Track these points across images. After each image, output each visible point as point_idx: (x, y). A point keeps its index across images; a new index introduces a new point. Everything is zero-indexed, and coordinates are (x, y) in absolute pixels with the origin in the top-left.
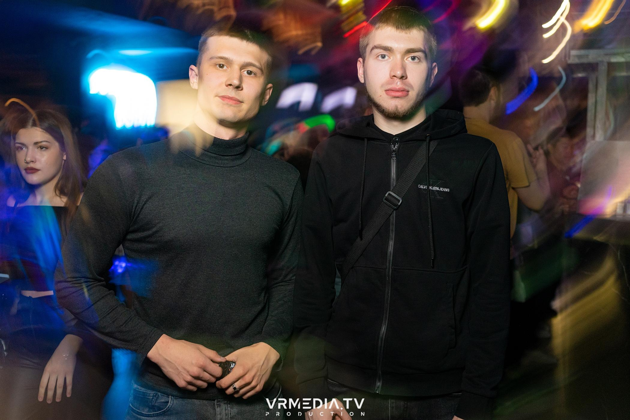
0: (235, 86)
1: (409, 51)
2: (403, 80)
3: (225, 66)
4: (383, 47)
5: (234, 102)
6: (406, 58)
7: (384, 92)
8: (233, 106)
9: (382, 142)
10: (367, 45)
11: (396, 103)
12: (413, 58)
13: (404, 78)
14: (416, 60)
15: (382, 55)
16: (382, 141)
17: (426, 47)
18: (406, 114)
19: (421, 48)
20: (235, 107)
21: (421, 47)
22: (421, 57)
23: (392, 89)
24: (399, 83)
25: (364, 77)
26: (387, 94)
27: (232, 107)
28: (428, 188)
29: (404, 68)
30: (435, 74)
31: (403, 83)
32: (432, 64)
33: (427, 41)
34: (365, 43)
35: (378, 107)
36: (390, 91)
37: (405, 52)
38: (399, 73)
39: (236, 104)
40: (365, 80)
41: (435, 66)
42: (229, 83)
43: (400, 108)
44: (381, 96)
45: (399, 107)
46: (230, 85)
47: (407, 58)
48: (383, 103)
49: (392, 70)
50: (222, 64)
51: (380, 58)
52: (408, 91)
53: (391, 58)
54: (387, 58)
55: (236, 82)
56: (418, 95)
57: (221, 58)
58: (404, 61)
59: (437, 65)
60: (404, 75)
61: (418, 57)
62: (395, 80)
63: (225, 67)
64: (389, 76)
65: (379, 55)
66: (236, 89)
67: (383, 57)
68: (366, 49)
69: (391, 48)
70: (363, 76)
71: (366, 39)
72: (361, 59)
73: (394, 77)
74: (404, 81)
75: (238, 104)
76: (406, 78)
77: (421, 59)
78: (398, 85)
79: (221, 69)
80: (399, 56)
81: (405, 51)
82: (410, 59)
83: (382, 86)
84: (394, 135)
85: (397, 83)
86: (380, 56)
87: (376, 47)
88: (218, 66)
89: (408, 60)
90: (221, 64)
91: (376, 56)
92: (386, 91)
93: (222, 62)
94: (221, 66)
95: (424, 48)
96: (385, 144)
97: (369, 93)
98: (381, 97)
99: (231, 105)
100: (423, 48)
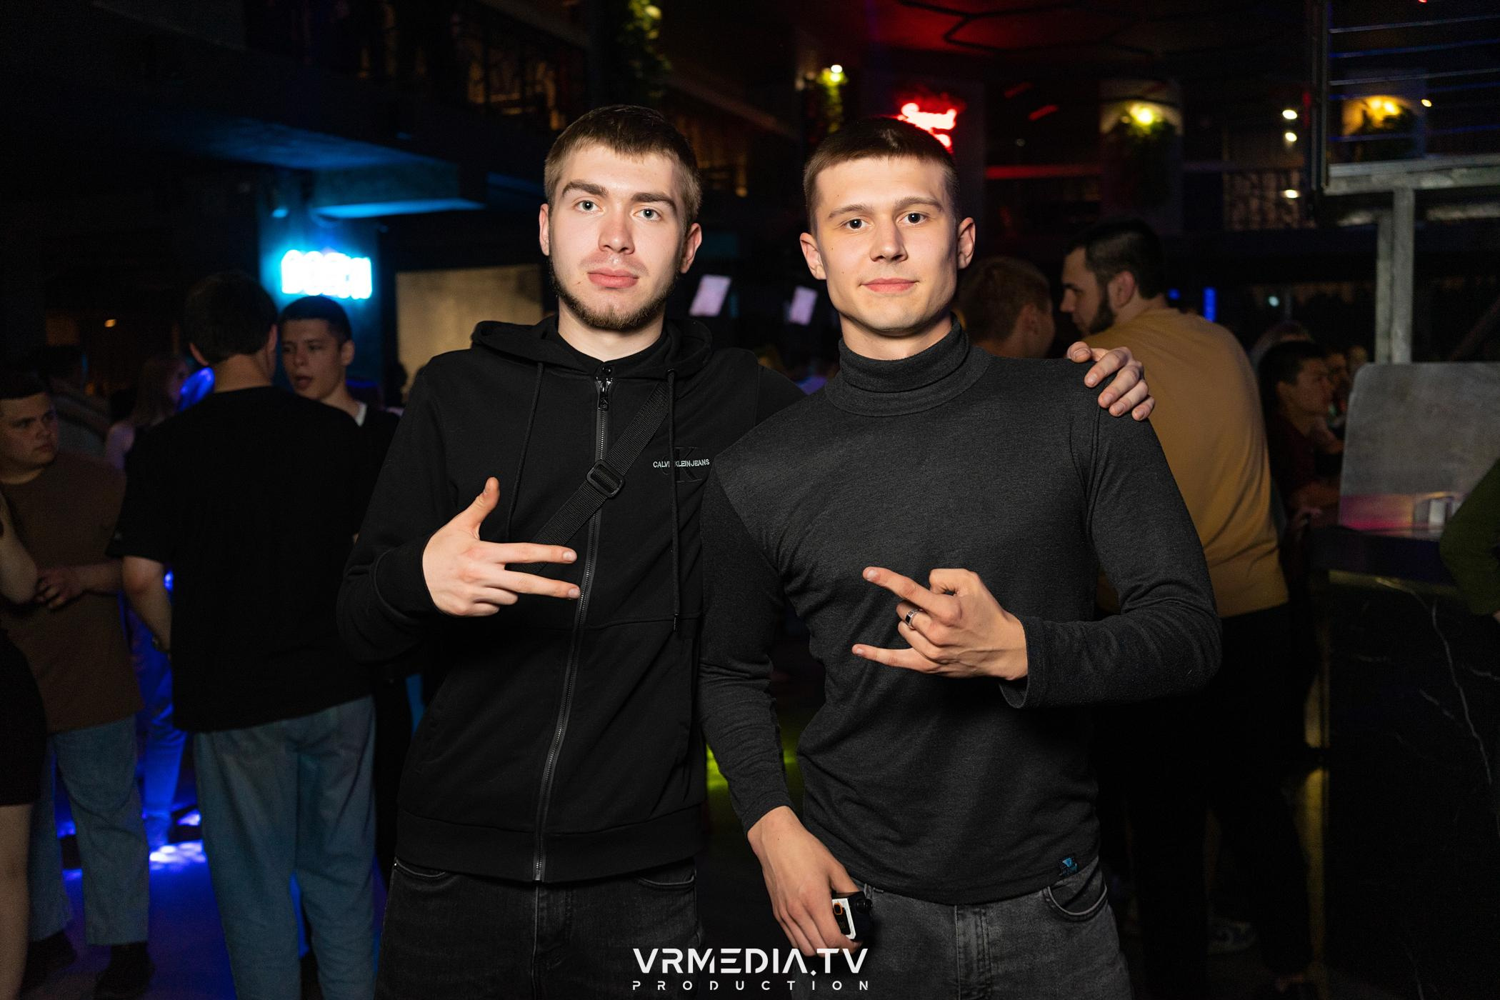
0: (891, 257)
1: (641, 198)
2: (625, 254)
3: (862, 222)
4: (588, 185)
5: (898, 287)
6: (633, 212)
7: (586, 276)
8: (898, 296)
9: (576, 374)
10: (558, 179)
11: (610, 300)
12: (649, 213)
13: (627, 251)
14: (655, 217)
15: (585, 203)
16: (576, 372)
17: (676, 194)
18: (630, 322)
19: (663, 193)
20: (902, 296)
21: (665, 192)
22: (664, 212)
23: (603, 272)
24: (615, 262)
25: (550, 243)
26: (592, 280)
27: (898, 298)
28: (672, 464)
29: (628, 233)
30: (697, 247)
31: (625, 261)
32: (691, 226)
33: (678, 180)
34: (555, 175)
35: (573, 305)
36: (598, 275)
37: (632, 199)
38: (617, 242)
39: (902, 289)
40: (550, 251)
41: (697, 229)
42: (877, 254)
43: (618, 310)
44: (579, 283)
45: (617, 307)
46: (881, 257)
47: (636, 211)
48: (584, 298)
49: (604, 233)
50: (857, 220)
51: (581, 207)
52: (636, 278)
53: (604, 209)
54: (594, 208)
55: (890, 250)
56: (657, 286)
57: (850, 209)
58: (630, 218)
59: (700, 229)
60: (626, 246)
61: (658, 211)
62: (609, 254)
63: (863, 224)
64: (597, 246)
65: (579, 203)
66: (894, 262)
67: (588, 206)
68: (555, 188)
69: (603, 189)
70: (547, 241)
71: (557, 168)
72: (545, 207)
73: (606, 248)
74: (626, 256)
75: (906, 288)
76: (633, 252)
77: (665, 217)
78: (616, 265)
79: (856, 229)
80: (619, 207)
81: (632, 196)
82: (642, 214)
83: (583, 262)
84: (604, 361)
85: (613, 260)
86: (581, 204)
87: (573, 185)
88: (849, 226)
89: (638, 218)
90: (854, 221)
91: (572, 205)
92: (590, 273)
93: (853, 216)
94: (855, 224)
95: (672, 194)
96: (585, 378)
97: (558, 277)
98: (580, 285)
99: (894, 295)
100: (668, 194)
